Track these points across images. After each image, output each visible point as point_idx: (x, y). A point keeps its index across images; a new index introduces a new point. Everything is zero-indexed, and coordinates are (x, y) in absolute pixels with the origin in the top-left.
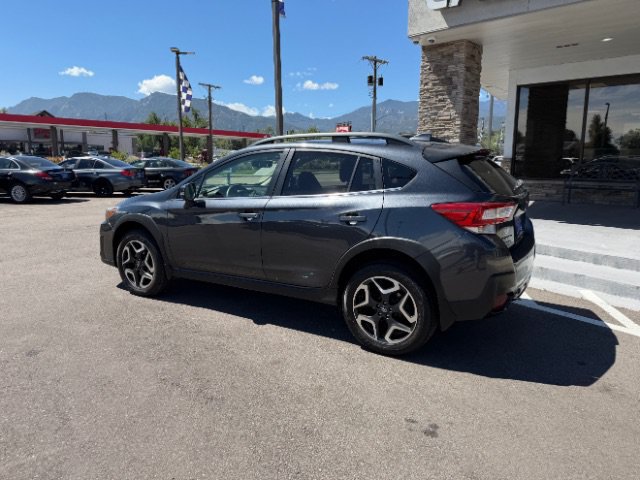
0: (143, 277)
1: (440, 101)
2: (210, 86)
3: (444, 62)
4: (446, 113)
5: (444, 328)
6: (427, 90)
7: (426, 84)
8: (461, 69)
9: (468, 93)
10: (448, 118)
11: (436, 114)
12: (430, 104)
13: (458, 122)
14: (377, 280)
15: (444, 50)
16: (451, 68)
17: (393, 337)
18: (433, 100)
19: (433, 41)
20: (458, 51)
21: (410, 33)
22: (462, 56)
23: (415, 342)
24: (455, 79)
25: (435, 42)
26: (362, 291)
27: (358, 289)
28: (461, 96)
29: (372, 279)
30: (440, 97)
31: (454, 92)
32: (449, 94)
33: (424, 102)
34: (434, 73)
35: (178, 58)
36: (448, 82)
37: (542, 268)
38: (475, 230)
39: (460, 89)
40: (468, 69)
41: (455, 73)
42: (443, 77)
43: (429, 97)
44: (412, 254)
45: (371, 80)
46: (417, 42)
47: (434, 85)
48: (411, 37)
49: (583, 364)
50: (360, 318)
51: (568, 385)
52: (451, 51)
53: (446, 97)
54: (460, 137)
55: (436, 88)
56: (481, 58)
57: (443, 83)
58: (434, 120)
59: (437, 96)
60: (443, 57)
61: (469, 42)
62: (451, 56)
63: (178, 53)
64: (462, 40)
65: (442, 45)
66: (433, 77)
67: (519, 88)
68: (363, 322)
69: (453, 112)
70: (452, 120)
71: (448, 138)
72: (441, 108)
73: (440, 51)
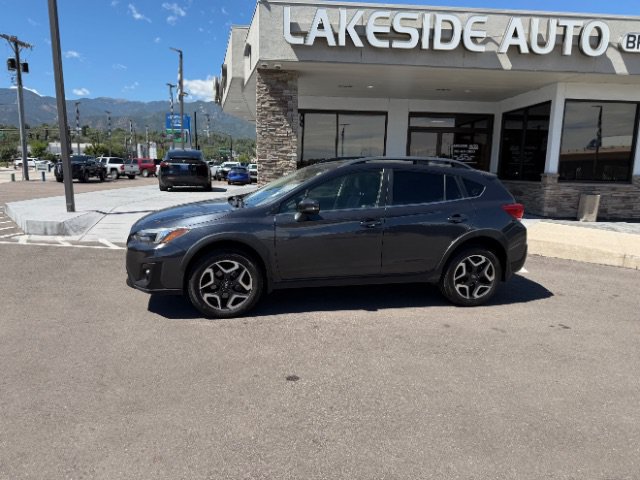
1: (277, 120)
3: (279, 86)
4: (283, 131)
6: (265, 108)
7: (263, 103)
8: (294, 95)
10: (285, 135)
11: (274, 130)
12: (268, 121)
13: (295, 140)
14: (471, 258)
15: (280, 75)
16: (286, 93)
17: (479, 293)
18: (271, 118)
20: (291, 79)
23: (492, 293)
24: (289, 102)
25: (268, 68)
26: (461, 267)
27: (458, 267)
28: (297, 118)
29: (468, 258)
30: (277, 116)
31: (289, 113)
32: (285, 115)
33: (262, 119)
34: (271, 94)
36: (283, 104)
39: (294, 111)
41: (290, 97)
42: (279, 99)
43: (267, 115)
47: (271, 105)
50: (458, 286)
52: (284, 79)
53: (283, 117)
54: (297, 152)
55: (273, 108)
57: (279, 104)
58: (272, 136)
59: (274, 115)
60: (278, 81)
62: (285, 82)
66: (268, 98)
68: (460, 288)
69: (289, 130)
70: (289, 137)
71: (286, 152)
72: (279, 126)
73: (275, 76)
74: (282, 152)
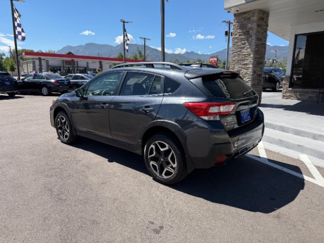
0: (65, 134)
1: (243, 44)
2: (145, 39)
3: (245, 22)
4: (246, 51)
5: (189, 172)
6: (236, 38)
7: (236, 35)
8: (254, 26)
9: (258, 39)
10: (246, 53)
11: (240, 51)
12: (237, 46)
13: (252, 56)
14: (159, 143)
15: (246, 15)
16: (249, 26)
17: (166, 174)
18: (239, 44)
19: (238, 11)
20: (253, 16)
21: (225, 7)
22: (255, 18)
23: (175, 178)
24: (251, 31)
25: (239, 12)
26: (152, 148)
27: (150, 147)
28: (254, 41)
29: (156, 142)
30: (243, 42)
31: (250, 39)
32: (248, 40)
33: (234, 45)
34: (240, 28)
35: (124, 25)
36: (247, 33)
37: (280, 140)
38: (206, 118)
39: (254, 37)
40: (259, 26)
41: (251, 29)
42: (245, 31)
43: (237, 42)
44: (173, 130)
45: (227, 33)
46: (229, 12)
47: (240, 35)
48: (225, 9)
49: (273, 199)
50: (152, 163)
51: (255, 212)
52: (249, 16)
53: (246, 42)
54: (253, 64)
55: (241, 37)
56: (268, 20)
57: (244, 34)
58: (239, 55)
59: (241, 41)
60: (245, 19)
61: (260, 10)
62: (249, 19)
63: (124, 22)
64: (255, 10)
65: (245, 13)
66: (239, 31)
67: (296, 36)
68: (153, 165)
69: (249, 50)
70: (249, 55)
71: (246, 64)
72: (243, 48)
73: (243, 16)
74: (244, 65)
